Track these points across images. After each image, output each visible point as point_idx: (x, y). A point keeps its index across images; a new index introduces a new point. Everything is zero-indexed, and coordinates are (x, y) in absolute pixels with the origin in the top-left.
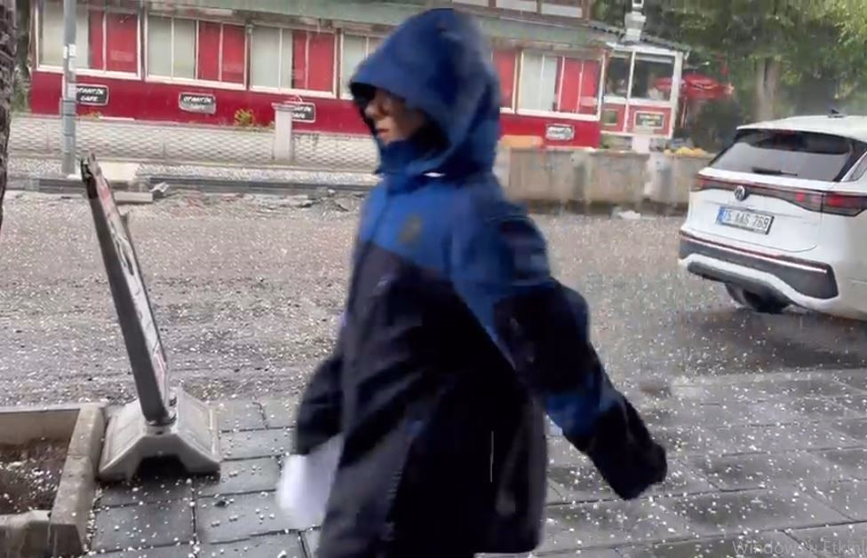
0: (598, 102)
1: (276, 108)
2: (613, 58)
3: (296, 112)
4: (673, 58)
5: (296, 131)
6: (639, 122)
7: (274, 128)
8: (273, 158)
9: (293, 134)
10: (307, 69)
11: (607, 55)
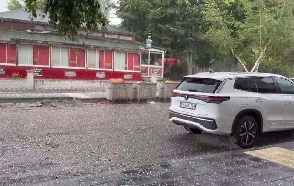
0: (139, 66)
1: (28, 72)
2: (143, 53)
3: (35, 73)
4: (161, 52)
5: (36, 79)
6: (153, 72)
7: (27, 79)
8: (27, 89)
9: (34, 80)
10: (39, 58)
11: (141, 52)
